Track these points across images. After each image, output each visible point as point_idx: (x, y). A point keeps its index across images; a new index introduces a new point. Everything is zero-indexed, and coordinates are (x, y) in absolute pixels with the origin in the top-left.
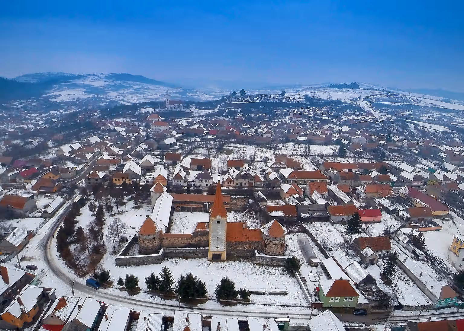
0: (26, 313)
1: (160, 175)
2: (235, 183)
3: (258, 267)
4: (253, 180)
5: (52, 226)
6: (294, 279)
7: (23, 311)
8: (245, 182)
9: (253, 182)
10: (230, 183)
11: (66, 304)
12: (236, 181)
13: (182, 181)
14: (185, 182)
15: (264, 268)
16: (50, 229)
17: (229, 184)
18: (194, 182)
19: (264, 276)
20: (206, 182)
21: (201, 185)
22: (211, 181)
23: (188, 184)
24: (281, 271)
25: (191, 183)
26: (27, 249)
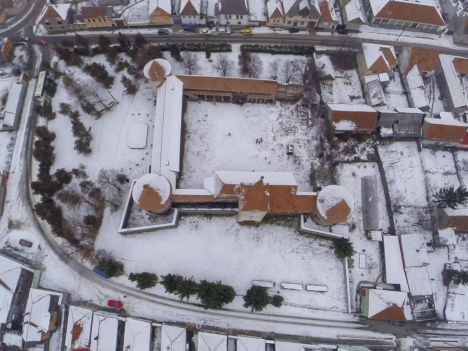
0: (46, 333)
1: (158, 9)
2: (286, 21)
3: (300, 238)
4: (317, 18)
5: (24, 149)
6: (340, 264)
7: (41, 331)
8: (303, 20)
9: (317, 21)
10: (278, 21)
11: (81, 329)
12: (288, 19)
13: (198, 17)
14: (201, 18)
15: (307, 240)
16: (23, 158)
17: (276, 22)
18: (217, 19)
19: (305, 255)
20: (237, 17)
21: (229, 23)
22: (245, 17)
23: (207, 22)
24: (328, 249)
25: (212, 20)
26: (9, 204)
